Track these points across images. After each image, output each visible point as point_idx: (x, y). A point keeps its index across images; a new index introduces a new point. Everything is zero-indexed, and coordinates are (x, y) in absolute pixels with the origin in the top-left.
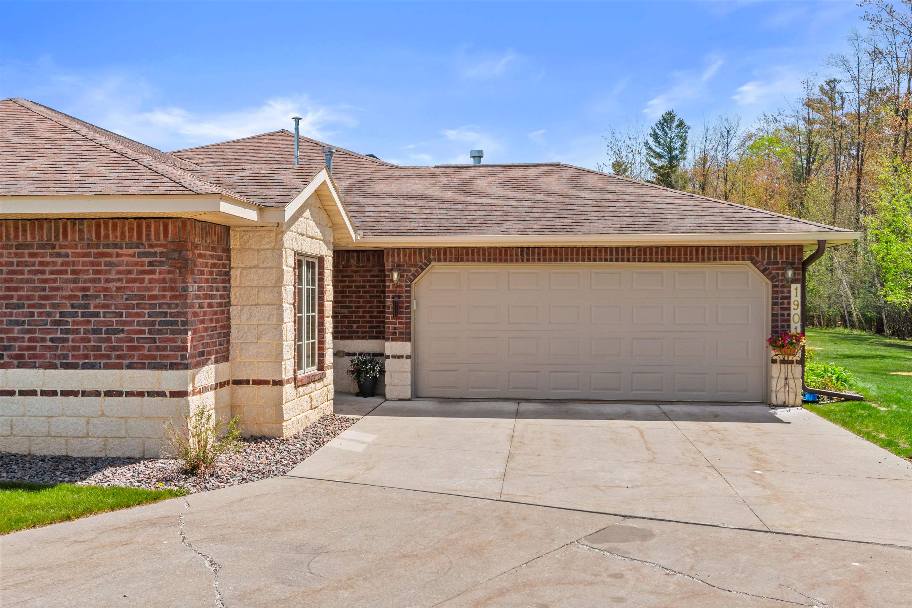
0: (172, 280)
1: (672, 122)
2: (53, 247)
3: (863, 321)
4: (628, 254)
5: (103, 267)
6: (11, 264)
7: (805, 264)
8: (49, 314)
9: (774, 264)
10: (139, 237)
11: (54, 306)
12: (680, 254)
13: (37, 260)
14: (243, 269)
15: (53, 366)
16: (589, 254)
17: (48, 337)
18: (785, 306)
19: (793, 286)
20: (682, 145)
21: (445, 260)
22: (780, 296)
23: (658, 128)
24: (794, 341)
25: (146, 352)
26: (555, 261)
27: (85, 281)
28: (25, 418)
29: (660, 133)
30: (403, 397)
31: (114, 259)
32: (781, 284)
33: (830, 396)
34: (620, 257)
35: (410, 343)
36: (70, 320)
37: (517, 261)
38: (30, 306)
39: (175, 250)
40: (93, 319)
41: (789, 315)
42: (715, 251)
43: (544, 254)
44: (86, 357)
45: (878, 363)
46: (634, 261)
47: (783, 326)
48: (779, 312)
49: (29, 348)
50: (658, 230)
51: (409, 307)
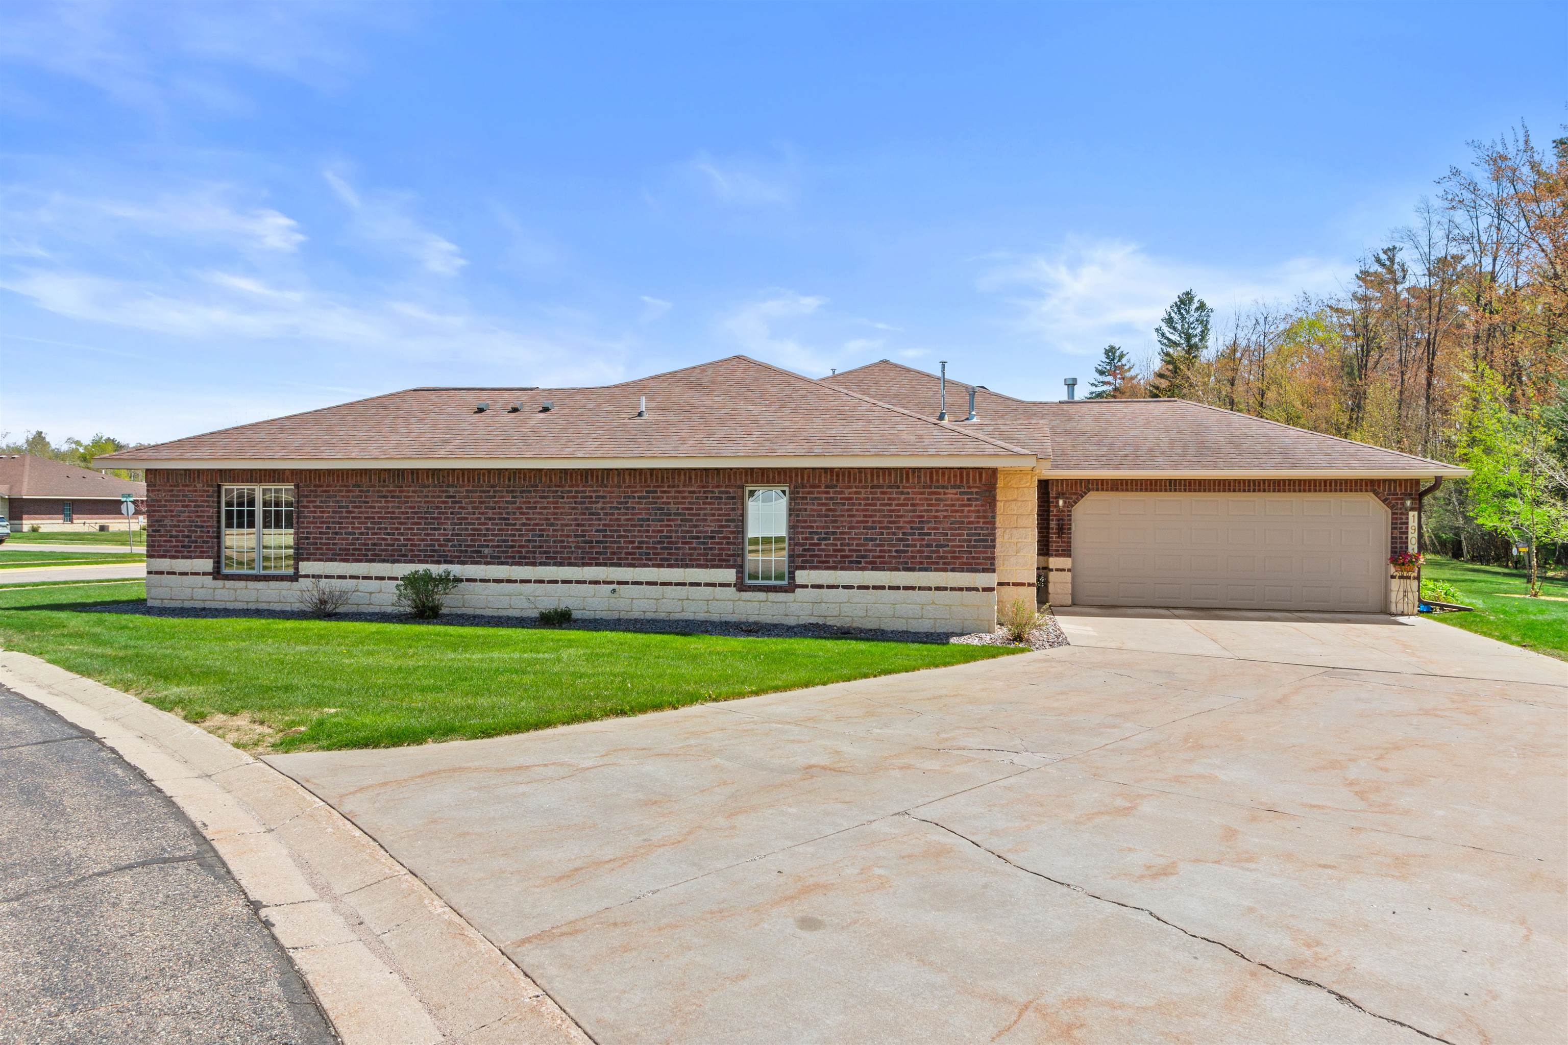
0: (985, 511)
1: (1190, 303)
2: (898, 487)
3: (1437, 544)
4: (1264, 486)
5: (934, 502)
6: (868, 499)
7: (1422, 495)
8: (894, 534)
9: (1394, 495)
10: (962, 481)
11: (898, 528)
12: (1310, 486)
13: (886, 496)
14: (1006, 501)
15: (897, 569)
16: (1229, 485)
17: (894, 549)
18: (1404, 530)
19: (1411, 514)
20: (1203, 332)
21: (1102, 490)
22: (1399, 521)
23: (1173, 310)
24: (1414, 560)
25: (965, 560)
26: (1200, 491)
27: (921, 511)
28: (876, 605)
29: (1176, 317)
30: (1065, 604)
31: (942, 496)
32: (1399, 511)
33: (1442, 607)
34: (1257, 488)
35: (1070, 559)
36: (910, 538)
37: (1166, 490)
38: (880, 528)
39: (986, 491)
40: (926, 538)
41: (1407, 538)
42: (1341, 484)
43: (1190, 485)
44: (921, 563)
45: (1470, 586)
46: (1269, 491)
47: (1401, 548)
48: (1398, 535)
49: (880, 557)
50: (1294, 466)
51: (1070, 529)
